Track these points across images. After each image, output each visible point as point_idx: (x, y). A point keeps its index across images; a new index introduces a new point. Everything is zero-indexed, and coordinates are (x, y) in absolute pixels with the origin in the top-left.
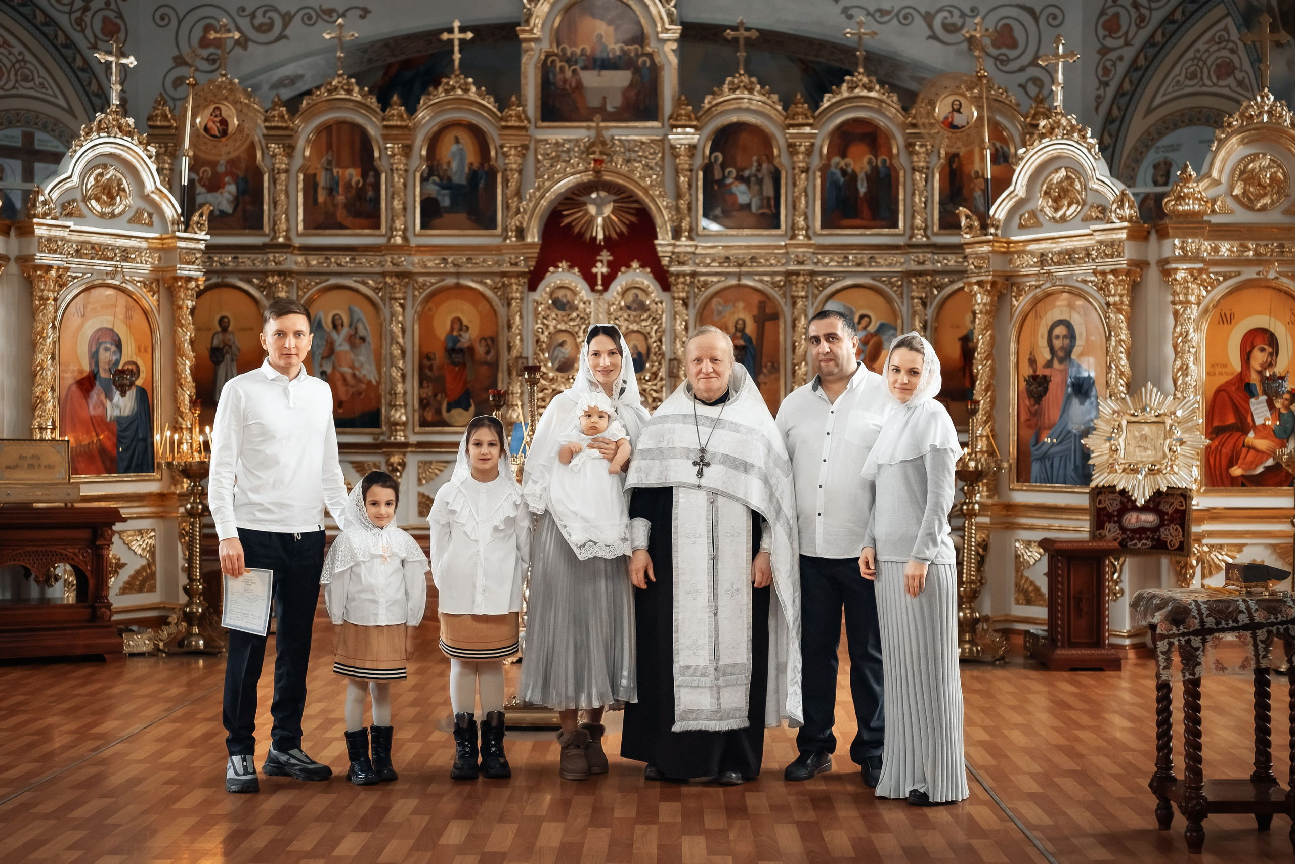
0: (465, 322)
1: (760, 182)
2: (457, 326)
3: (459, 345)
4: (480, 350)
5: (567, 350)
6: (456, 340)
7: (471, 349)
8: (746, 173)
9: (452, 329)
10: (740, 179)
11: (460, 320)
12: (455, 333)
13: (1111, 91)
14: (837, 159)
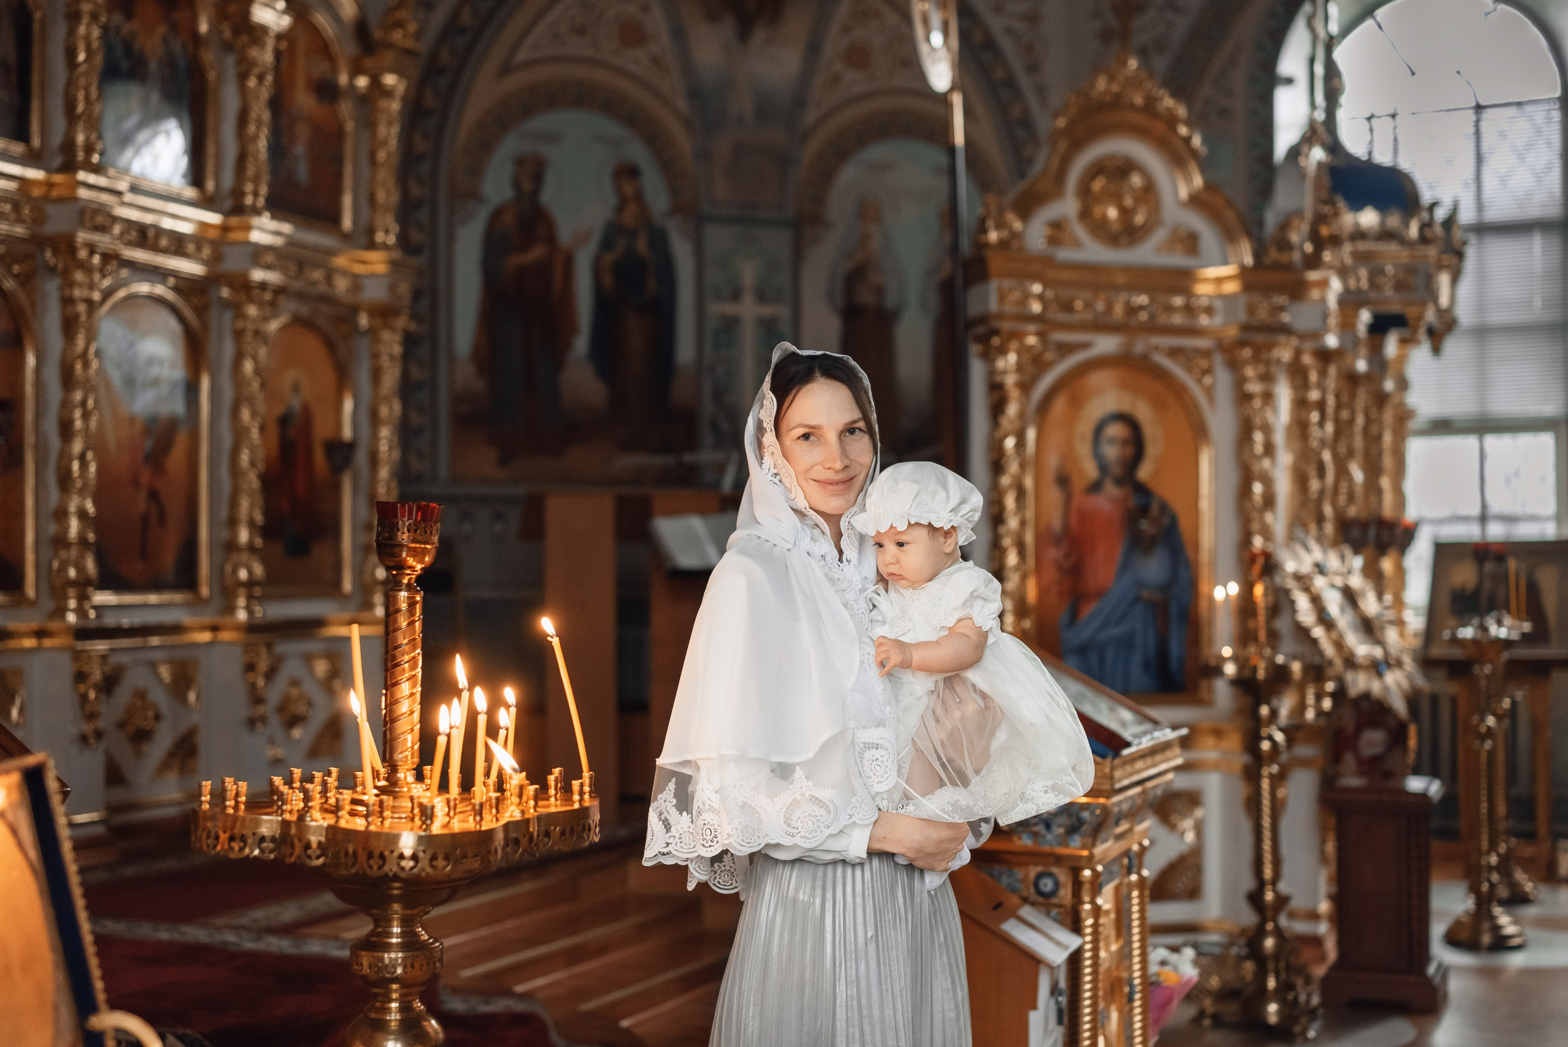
14: (117, 18)
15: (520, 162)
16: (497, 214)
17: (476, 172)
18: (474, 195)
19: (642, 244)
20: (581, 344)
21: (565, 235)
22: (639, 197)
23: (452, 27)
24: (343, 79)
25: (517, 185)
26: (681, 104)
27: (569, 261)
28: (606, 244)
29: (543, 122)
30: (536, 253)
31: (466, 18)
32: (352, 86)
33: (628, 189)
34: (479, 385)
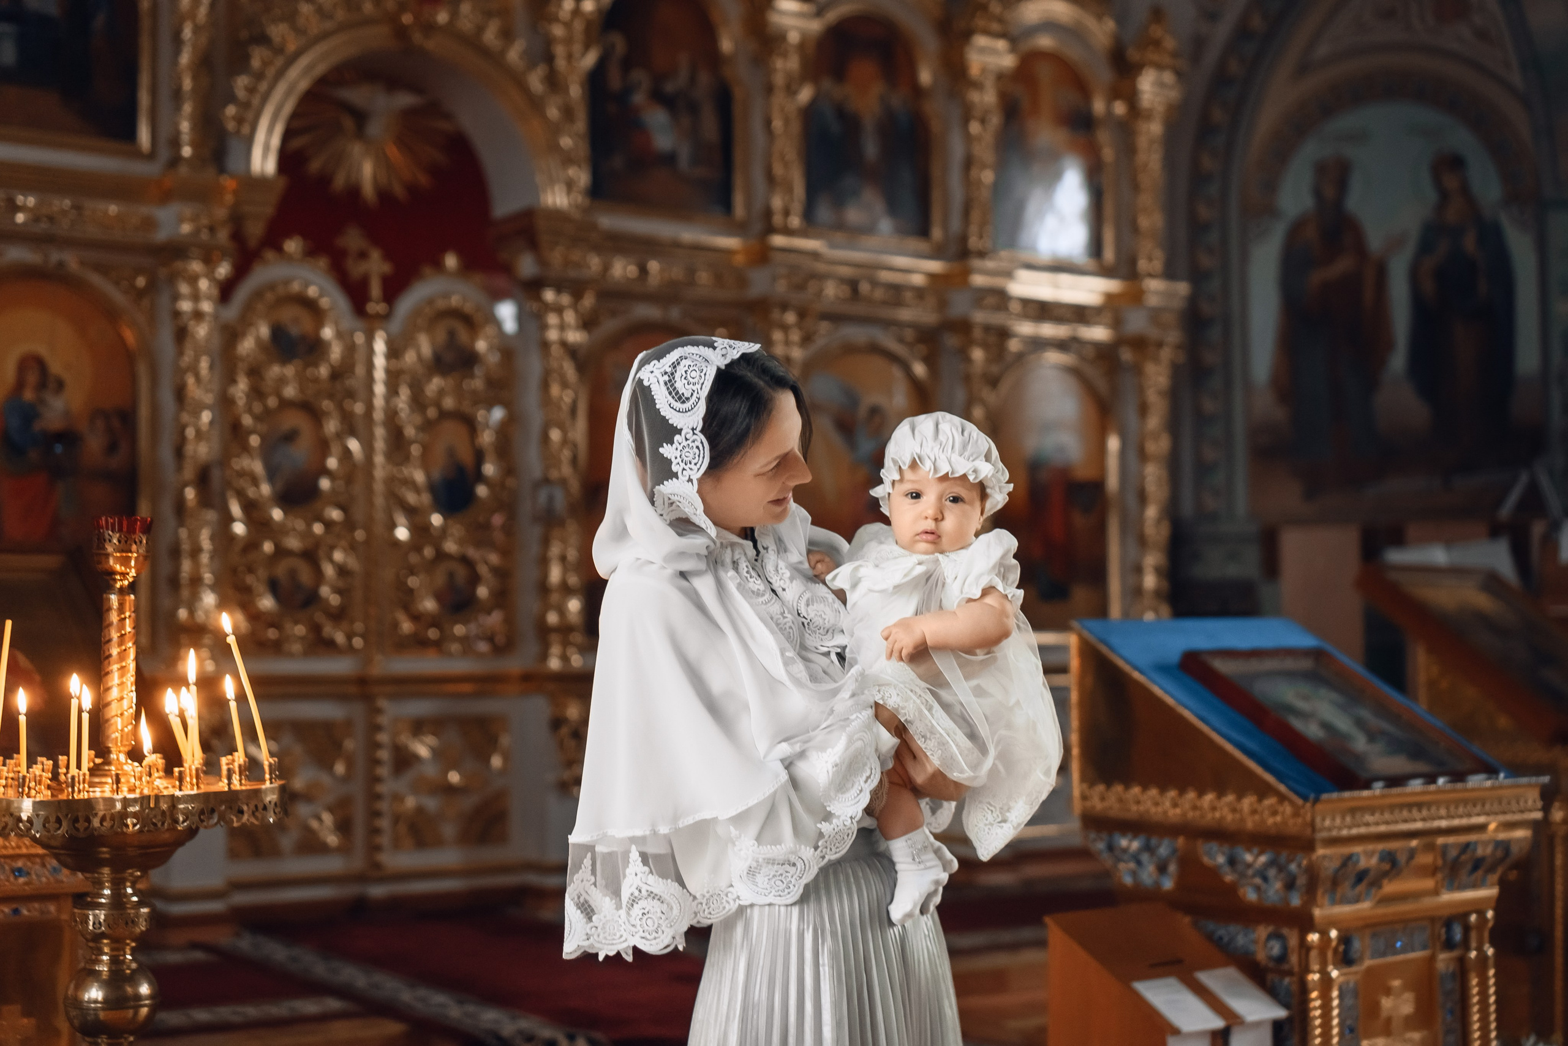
0: (55, 367)
1: (693, 109)
2: (32, 378)
3: (37, 426)
4: (94, 444)
5: (300, 452)
6: (29, 414)
7: (68, 437)
8: (670, 87)
9: (20, 385)
10: (659, 97)
11: (39, 363)
12: (29, 395)
13: (1222, 31)
14: (827, 84)
15: (1321, 169)
16: (1295, 231)
17: (1271, 186)
18: (1270, 211)
19: (1469, 243)
20: (1398, 361)
21: (1375, 241)
22: (1465, 190)
23: (1242, 32)
24: (1099, 106)
25: (1318, 193)
26: (1516, 78)
27: (1381, 272)
28: (1426, 246)
29: (1347, 122)
30: (1343, 265)
31: (1257, 22)
32: (1109, 113)
33: (1451, 182)
34: (1279, 414)
